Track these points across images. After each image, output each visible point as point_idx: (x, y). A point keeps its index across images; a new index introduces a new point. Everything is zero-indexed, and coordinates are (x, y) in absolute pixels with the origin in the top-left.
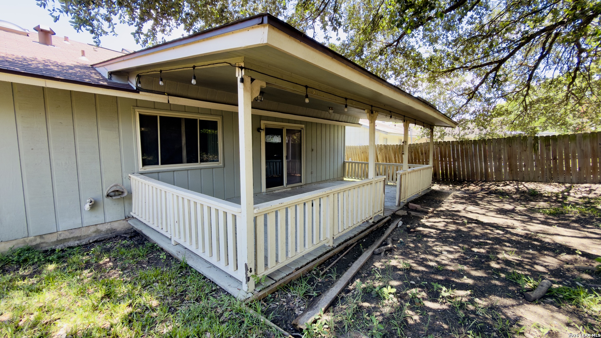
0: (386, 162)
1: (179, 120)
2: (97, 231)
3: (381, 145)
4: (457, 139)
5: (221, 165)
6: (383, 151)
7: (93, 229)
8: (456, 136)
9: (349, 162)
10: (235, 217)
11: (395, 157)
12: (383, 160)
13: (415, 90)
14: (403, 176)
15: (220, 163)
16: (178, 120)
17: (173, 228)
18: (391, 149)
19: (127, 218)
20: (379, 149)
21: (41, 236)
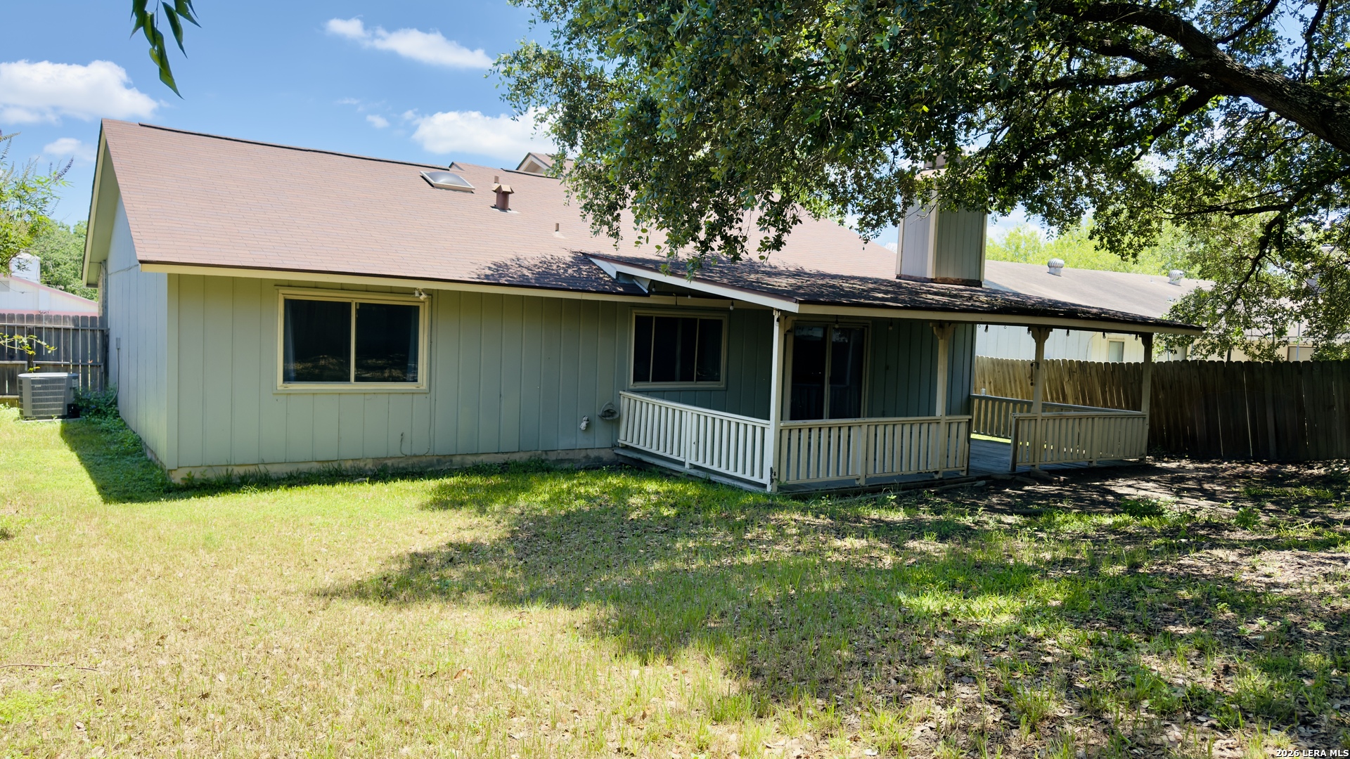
0: (1084, 403)
1: (676, 320)
2: (587, 457)
3: (1071, 362)
4: (1254, 356)
5: (723, 386)
6: (1076, 376)
7: (583, 454)
8: (1253, 349)
9: (981, 398)
10: (763, 429)
11: (1104, 393)
12: (1077, 398)
13: (1143, 240)
14: (1020, 423)
15: (721, 385)
16: (673, 321)
17: (688, 450)
18: (1094, 373)
19: (615, 446)
20: (1066, 370)
21: (546, 452)
